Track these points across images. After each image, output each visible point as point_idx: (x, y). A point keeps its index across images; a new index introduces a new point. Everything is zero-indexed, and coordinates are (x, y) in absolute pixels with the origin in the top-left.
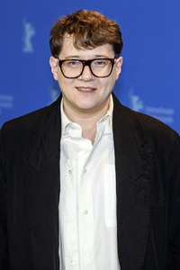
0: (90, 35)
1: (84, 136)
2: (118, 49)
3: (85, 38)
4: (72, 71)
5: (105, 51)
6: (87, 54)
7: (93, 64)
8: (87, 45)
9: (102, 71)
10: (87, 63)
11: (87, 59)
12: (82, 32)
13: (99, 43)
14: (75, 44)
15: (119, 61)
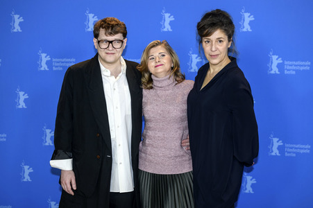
0: (112, 29)
1: (112, 75)
2: (125, 35)
3: (110, 31)
4: (104, 45)
5: (119, 36)
6: (111, 38)
7: (113, 43)
8: (111, 34)
9: (117, 45)
10: (111, 42)
11: (111, 40)
12: (108, 28)
13: (116, 33)
14: (105, 34)
15: (125, 41)
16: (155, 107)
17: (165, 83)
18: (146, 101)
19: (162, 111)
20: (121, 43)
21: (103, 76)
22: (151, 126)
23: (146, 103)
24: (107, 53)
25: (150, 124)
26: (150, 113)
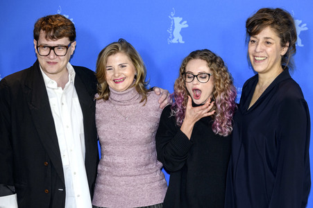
0: (54, 32)
3: (52, 34)
4: (44, 52)
5: (64, 41)
6: (52, 43)
7: (56, 49)
8: (52, 38)
9: (61, 52)
10: (52, 48)
11: (53, 46)
12: (50, 30)
13: (60, 37)
14: (46, 37)
15: (73, 44)
16: (113, 127)
17: (126, 97)
18: (100, 118)
19: (122, 131)
20: (66, 50)
21: (47, 89)
22: (108, 150)
23: (101, 121)
24: (48, 62)
25: (106, 148)
26: (106, 134)
